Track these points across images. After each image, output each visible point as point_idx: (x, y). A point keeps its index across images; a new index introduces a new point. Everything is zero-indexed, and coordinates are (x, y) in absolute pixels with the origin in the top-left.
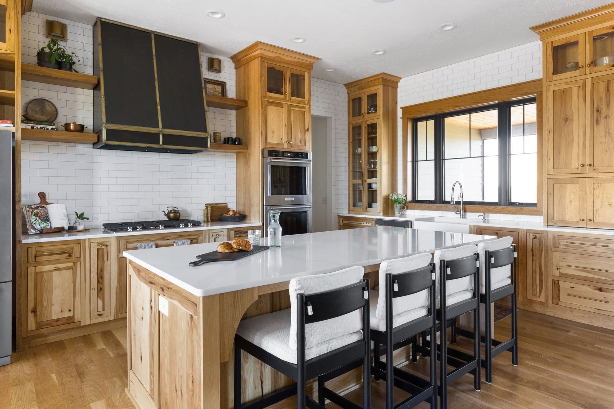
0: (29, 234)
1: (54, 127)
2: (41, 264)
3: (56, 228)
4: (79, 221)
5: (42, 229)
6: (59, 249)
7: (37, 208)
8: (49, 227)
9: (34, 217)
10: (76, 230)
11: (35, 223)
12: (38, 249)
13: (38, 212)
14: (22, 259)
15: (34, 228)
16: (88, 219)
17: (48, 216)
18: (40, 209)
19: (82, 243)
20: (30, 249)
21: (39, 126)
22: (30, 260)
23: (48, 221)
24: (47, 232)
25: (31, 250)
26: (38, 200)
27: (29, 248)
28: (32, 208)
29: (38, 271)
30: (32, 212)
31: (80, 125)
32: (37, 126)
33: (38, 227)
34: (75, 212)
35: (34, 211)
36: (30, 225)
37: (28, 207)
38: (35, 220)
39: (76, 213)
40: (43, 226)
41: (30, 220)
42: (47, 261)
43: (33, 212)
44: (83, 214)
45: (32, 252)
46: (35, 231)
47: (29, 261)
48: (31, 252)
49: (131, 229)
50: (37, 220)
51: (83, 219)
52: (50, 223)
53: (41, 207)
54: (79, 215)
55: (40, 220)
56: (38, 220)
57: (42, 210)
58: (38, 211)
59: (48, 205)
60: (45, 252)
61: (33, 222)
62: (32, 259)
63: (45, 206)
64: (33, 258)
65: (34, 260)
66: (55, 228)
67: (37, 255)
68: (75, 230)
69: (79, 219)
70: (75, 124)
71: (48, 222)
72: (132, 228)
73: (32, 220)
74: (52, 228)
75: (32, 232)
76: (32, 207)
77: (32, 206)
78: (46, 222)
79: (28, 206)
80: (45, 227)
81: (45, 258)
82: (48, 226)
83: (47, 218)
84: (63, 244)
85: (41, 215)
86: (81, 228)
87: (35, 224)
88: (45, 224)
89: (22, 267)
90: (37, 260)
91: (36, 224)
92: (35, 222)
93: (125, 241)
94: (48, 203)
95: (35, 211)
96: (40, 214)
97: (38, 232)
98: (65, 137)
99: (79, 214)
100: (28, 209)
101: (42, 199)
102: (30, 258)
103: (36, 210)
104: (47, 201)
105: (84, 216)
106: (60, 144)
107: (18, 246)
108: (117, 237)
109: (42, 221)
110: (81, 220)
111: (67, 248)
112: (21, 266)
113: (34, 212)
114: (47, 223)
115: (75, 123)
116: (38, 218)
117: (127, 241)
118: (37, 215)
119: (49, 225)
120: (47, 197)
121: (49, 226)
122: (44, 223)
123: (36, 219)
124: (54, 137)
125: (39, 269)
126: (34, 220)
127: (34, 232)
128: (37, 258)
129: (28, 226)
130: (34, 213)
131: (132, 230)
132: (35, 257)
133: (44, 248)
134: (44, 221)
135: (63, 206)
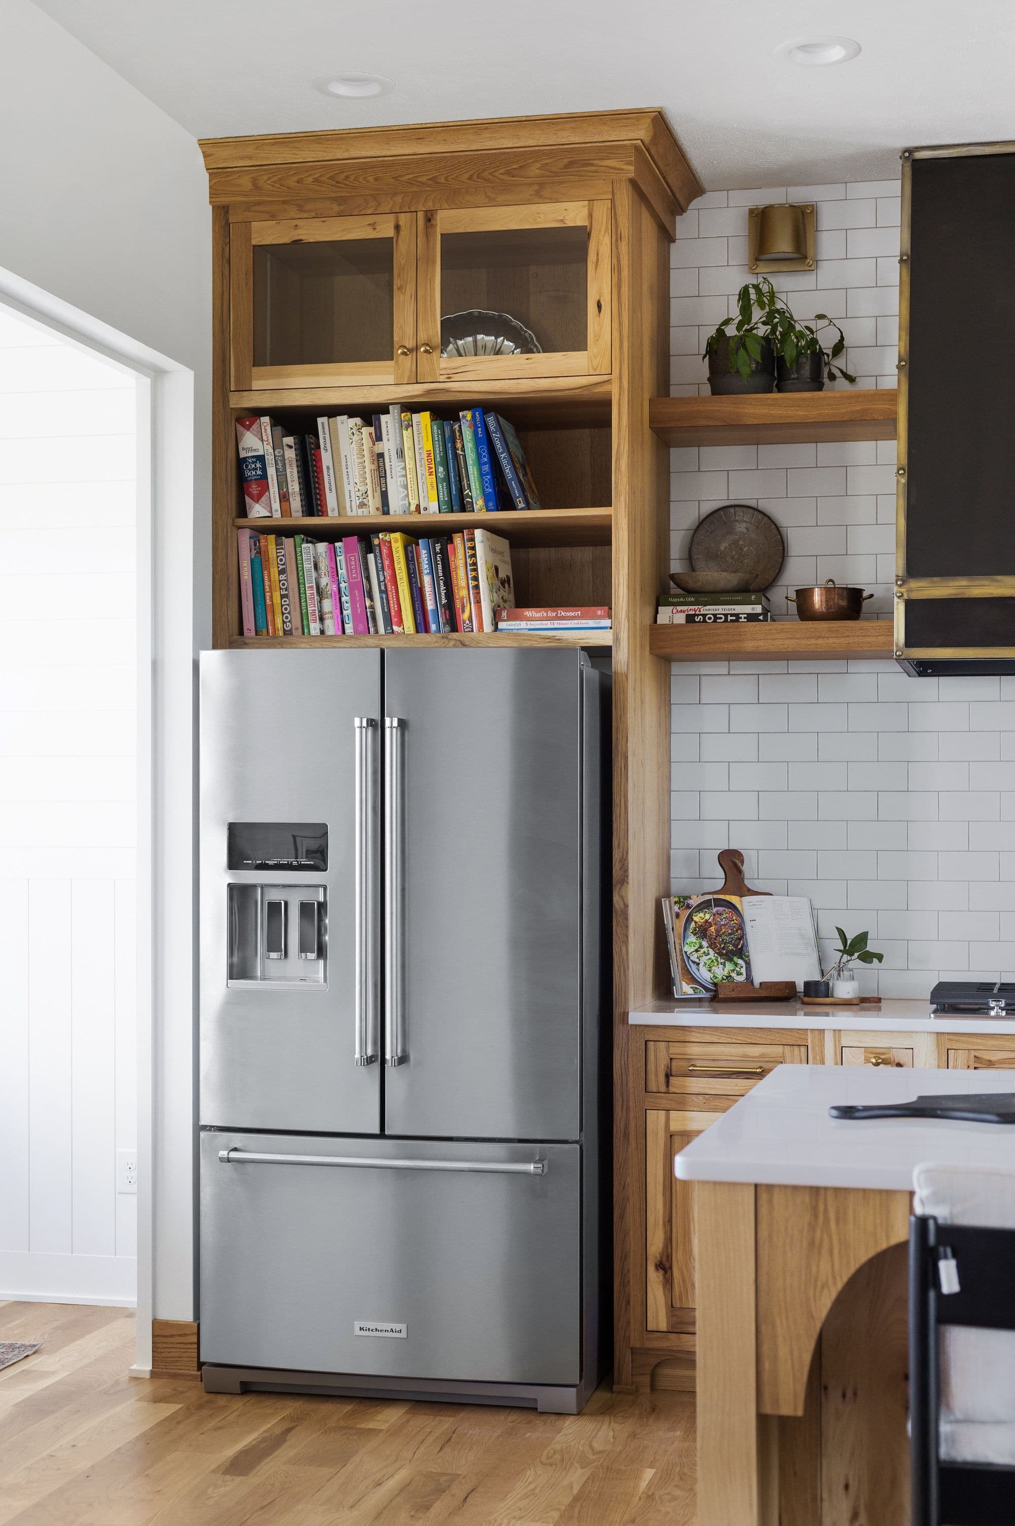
0: (676, 997)
1: (758, 609)
2: (682, 1102)
3: (765, 982)
4: (851, 965)
5: (715, 984)
6: (739, 1058)
7: (704, 906)
8: (742, 978)
9: (692, 939)
10: (832, 997)
11: (697, 960)
12: (676, 1049)
13: (707, 921)
14: (631, 1077)
15: (693, 980)
16: (880, 957)
17: (742, 937)
18: (715, 910)
19: (812, 1041)
20: (651, 1044)
21: (709, 610)
22: (653, 1086)
23: (742, 959)
24: (734, 995)
25: (655, 1051)
26: (716, 877)
27: (649, 1043)
28: (688, 907)
29: (674, 1127)
30: (689, 919)
31: (845, 593)
32: (704, 610)
33: (704, 975)
34: (837, 928)
35: (695, 918)
36: (680, 967)
37: (676, 903)
38: (697, 951)
39: (841, 932)
40: (721, 971)
41: (681, 950)
42: (701, 1097)
43: (693, 920)
44: (863, 938)
45: (659, 1056)
46: (694, 989)
47: (649, 1089)
48: (656, 1058)
49: (1002, 1009)
50: (702, 951)
51: (867, 957)
52: (748, 964)
53: (719, 903)
54: (849, 942)
55: (711, 951)
56: (705, 949)
57: (721, 914)
58: (707, 916)
59: (747, 899)
60: (698, 1063)
61: (689, 958)
62: (657, 1081)
63: (734, 899)
64: (662, 1078)
65: (663, 1088)
66: (761, 983)
67: (673, 1073)
68: (827, 996)
69: (849, 958)
70: (830, 590)
71: (740, 962)
72: (1007, 1004)
73: (687, 948)
74: (752, 982)
75: (685, 994)
76: (691, 902)
77: (690, 898)
78: (731, 960)
79: (677, 899)
80: (729, 977)
81: (696, 1085)
82: (739, 974)
83: (736, 946)
84: (749, 1041)
85: (717, 931)
86: (844, 989)
87: (694, 962)
88: (729, 966)
89: (631, 1104)
90: (672, 1089)
91: (698, 964)
92: (694, 957)
93: (969, 1054)
94: (749, 890)
95: (699, 918)
96: (713, 929)
97: (704, 994)
98: (787, 642)
99: (850, 937)
100: (676, 908)
101: (728, 875)
102: (652, 1077)
103: (701, 915)
104: (746, 882)
105: (871, 947)
106: (796, 666)
107: (619, 1033)
108: (938, 1033)
109: (720, 954)
110: (855, 963)
111: (762, 1056)
112: (628, 1100)
113: (696, 922)
114: (736, 964)
115: (830, 585)
116: (705, 944)
117: (975, 1057)
118: (702, 931)
119: (743, 970)
120: (748, 869)
121: (741, 974)
122: (724, 965)
123: (701, 947)
124: (749, 645)
125: (679, 1121)
126: (693, 949)
127: (691, 991)
128: (673, 1080)
129: (676, 971)
130: (693, 925)
131: (1004, 1013)
132: (668, 1076)
133: (694, 1050)
134: (726, 954)
135: (804, 903)
